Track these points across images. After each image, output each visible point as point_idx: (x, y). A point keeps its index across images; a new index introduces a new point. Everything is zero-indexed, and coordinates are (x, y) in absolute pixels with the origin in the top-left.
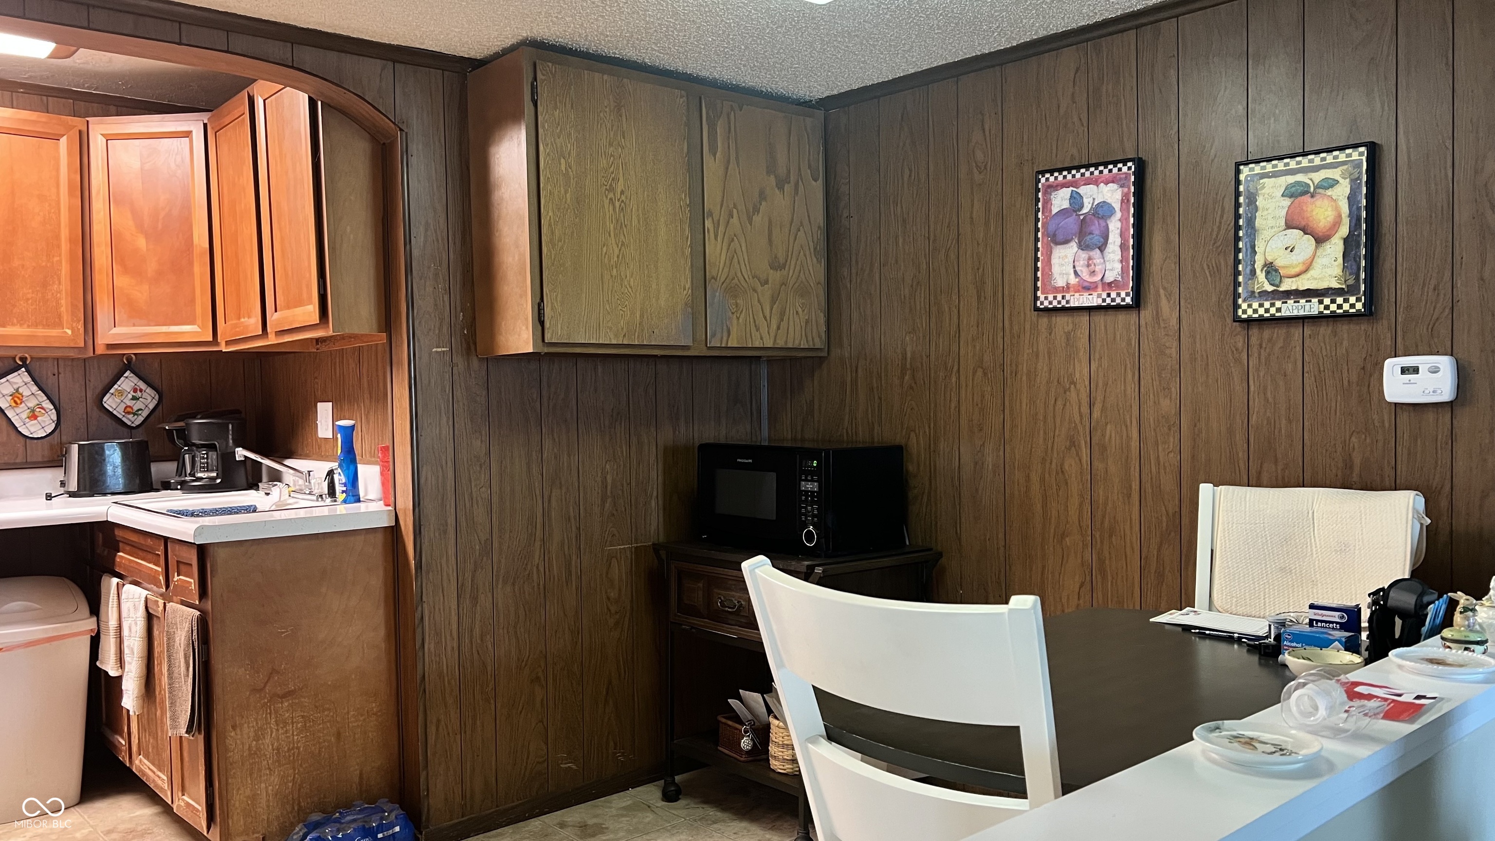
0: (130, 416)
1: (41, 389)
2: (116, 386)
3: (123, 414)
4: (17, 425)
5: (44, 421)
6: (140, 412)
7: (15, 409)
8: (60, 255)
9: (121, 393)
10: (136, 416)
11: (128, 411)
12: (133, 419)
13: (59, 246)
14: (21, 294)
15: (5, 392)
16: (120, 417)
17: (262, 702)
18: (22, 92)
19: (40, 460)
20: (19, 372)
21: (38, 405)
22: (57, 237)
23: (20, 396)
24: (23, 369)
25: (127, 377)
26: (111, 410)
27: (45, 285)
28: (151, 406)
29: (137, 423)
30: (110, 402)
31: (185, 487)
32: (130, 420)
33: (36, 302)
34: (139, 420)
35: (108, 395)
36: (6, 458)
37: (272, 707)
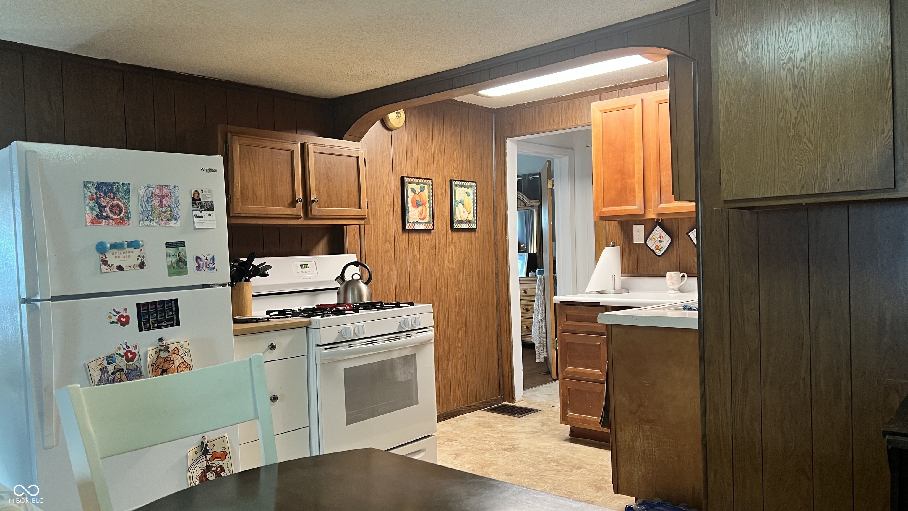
17: (636, 420)
37: (641, 425)
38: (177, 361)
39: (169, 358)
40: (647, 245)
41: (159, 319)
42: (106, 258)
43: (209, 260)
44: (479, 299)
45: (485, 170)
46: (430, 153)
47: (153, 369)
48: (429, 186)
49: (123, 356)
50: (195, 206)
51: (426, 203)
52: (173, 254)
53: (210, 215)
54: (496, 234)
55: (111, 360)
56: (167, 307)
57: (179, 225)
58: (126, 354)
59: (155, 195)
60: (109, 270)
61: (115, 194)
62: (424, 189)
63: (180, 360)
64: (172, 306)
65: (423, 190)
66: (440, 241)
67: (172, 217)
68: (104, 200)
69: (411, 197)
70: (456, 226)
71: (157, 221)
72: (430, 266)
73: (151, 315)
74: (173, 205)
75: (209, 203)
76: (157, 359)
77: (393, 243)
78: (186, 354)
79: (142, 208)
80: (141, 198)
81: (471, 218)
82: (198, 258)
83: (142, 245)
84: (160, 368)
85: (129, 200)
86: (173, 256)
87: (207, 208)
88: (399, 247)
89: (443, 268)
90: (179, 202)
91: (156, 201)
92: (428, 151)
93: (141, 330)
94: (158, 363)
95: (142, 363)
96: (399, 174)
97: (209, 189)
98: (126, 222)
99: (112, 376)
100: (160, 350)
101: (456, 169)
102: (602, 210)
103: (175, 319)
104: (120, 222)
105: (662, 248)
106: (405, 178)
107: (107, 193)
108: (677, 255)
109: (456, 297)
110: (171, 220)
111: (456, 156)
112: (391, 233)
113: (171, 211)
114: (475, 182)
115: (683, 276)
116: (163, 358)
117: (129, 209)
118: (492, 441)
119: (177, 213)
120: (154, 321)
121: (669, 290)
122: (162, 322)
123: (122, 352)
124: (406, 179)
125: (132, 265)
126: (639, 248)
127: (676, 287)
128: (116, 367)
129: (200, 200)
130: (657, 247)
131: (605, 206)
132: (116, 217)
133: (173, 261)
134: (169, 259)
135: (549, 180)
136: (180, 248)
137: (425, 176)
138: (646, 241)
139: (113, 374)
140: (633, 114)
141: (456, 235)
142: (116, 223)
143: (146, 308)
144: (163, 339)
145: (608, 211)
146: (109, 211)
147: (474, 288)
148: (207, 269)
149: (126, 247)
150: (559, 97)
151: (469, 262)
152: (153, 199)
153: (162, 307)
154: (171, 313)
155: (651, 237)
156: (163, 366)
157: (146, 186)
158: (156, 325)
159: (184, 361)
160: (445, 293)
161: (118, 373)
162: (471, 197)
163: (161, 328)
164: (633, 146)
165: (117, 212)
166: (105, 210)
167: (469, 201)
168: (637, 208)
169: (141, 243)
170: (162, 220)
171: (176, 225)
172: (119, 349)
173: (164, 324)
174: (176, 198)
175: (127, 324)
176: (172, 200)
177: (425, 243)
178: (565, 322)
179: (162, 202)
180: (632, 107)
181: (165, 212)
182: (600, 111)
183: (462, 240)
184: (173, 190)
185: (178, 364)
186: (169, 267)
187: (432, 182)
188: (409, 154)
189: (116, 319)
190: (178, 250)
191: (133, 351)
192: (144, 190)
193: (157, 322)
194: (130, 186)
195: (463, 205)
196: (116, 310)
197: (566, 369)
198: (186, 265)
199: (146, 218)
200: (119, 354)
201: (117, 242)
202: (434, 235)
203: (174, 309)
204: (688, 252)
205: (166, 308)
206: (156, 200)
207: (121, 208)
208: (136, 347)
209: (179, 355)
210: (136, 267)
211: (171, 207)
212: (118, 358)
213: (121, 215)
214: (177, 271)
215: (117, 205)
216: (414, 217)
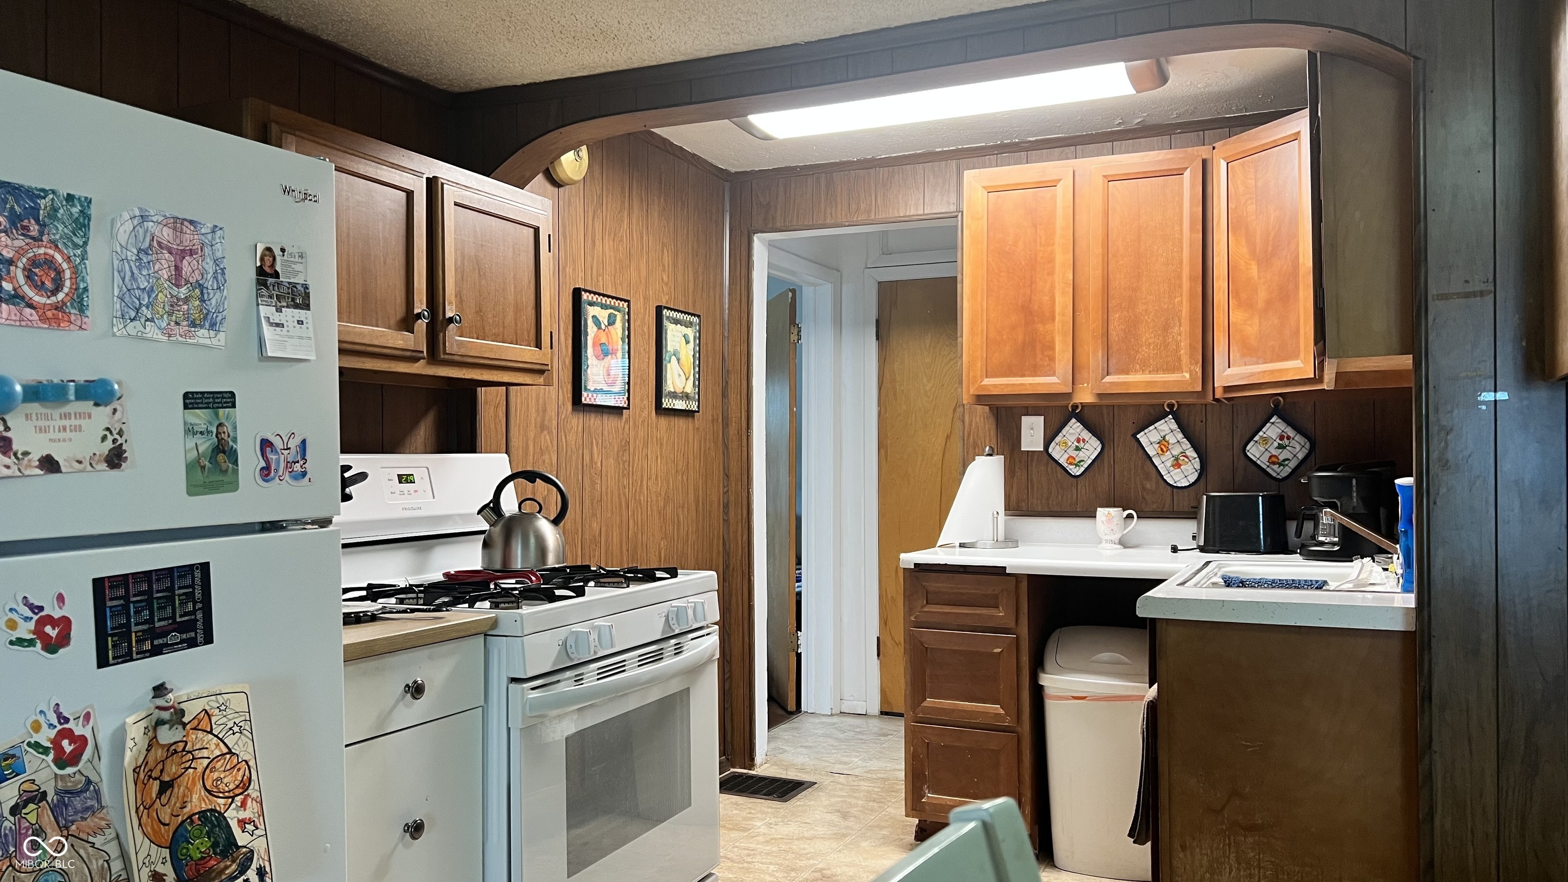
0: (1276, 467)
1: (1186, 436)
2: (1261, 433)
3: (1268, 464)
4: (1163, 474)
5: (1187, 470)
6: (1286, 462)
7: (1161, 457)
8: (1181, 296)
9: (1265, 440)
10: (1282, 467)
11: (1273, 460)
12: (1278, 470)
13: (1180, 286)
14: (1144, 340)
15: (1153, 440)
16: (1265, 467)
17: (1220, 827)
18: (1180, 133)
19: (1186, 510)
20: (1167, 419)
21: (1182, 453)
22: (1180, 277)
23: (1166, 444)
24: (1170, 416)
25: (1273, 423)
26: (1254, 459)
27: (1166, 328)
28: (1301, 456)
29: (1284, 474)
30: (1254, 451)
31: (1304, 551)
32: (1276, 472)
33: (1157, 346)
34: (1285, 472)
35: (1252, 443)
36: (1155, 507)
37: (1232, 838)
38: (205, 753)
39: (181, 745)
40: (1050, 456)
41: (157, 625)
42: (7, 429)
43: (293, 451)
44: (697, 558)
45: (712, 294)
46: (625, 246)
47: (136, 784)
48: (624, 316)
49: (46, 751)
50: (264, 292)
51: (617, 350)
52: (203, 427)
53: (300, 322)
54: (726, 424)
55: (9, 767)
56: (180, 588)
57: (222, 343)
58: (56, 742)
59: (159, 243)
60: (14, 471)
61: (42, 226)
62: (615, 320)
63: (213, 747)
64: (192, 586)
65: (614, 323)
66: (637, 432)
67: (205, 318)
68: (9, 242)
69: (593, 335)
70: (667, 403)
71: (164, 325)
72: (619, 485)
73: (135, 612)
74: (210, 283)
75: (299, 287)
76: (148, 750)
77: (555, 432)
78: (236, 729)
79: (123, 281)
80: (119, 250)
81: (689, 389)
82: (266, 444)
83: (118, 395)
84: (155, 779)
85: (85, 252)
86: (201, 433)
87: (293, 300)
88: (566, 441)
89: (641, 491)
90: (223, 274)
91: (164, 266)
92: (621, 241)
93: (102, 663)
94: (151, 764)
95: (104, 766)
96: (570, 283)
97: (299, 248)
98: (73, 318)
99: (12, 819)
100: (160, 723)
101: (667, 284)
102: (983, 383)
103: (200, 624)
104: (56, 318)
105: (1083, 461)
106: (583, 293)
107: (20, 218)
108: (1109, 476)
109: (660, 553)
110: (202, 327)
111: (667, 259)
112: (552, 412)
113: (203, 301)
114: (699, 316)
115: (1130, 516)
116: (163, 746)
117: (83, 280)
118: (771, 863)
119: (217, 306)
120: (143, 631)
121: (1101, 542)
122: (165, 634)
123: (45, 737)
124: (585, 296)
125: (86, 455)
126: (1032, 461)
127: (1117, 537)
128: (25, 787)
129: (276, 275)
130: (1071, 460)
131: (989, 374)
132: (43, 300)
133: (201, 449)
134: (191, 443)
135: (792, 327)
136: (221, 411)
137: (616, 294)
138: (1047, 446)
139: (14, 810)
140: (1054, 197)
141: (663, 421)
142: (43, 319)
143: (121, 592)
144: (168, 686)
145: (995, 386)
146: (21, 280)
147: (690, 532)
148: (287, 477)
149: (72, 397)
150: (873, 160)
151: (682, 478)
152: (154, 257)
153: (166, 590)
154: (190, 607)
155: (1058, 439)
156: (162, 771)
157: (137, 213)
158: (147, 646)
159: (225, 750)
160: (642, 543)
161: (31, 806)
162: (691, 345)
163: (161, 653)
164: (1051, 260)
165: (49, 284)
166: (9, 272)
167: (687, 352)
168: (1058, 381)
169: (116, 387)
170: (177, 323)
171: (215, 341)
172: (37, 727)
173: (169, 640)
174: (216, 261)
175: (62, 646)
176: (206, 267)
177: (611, 436)
178: (923, 607)
179: (178, 269)
180: (1053, 184)
181: (186, 300)
182: (984, 188)
183: (673, 432)
184: (209, 236)
185: (207, 761)
186: (190, 467)
187: (629, 306)
188: (589, 243)
189: (30, 632)
190: (217, 415)
191: (78, 731)
192: (129, 226)
193: (153, 634)
194: (92, 206)
195: (678, 360)
196: (32, 600)
197: (924, 704)
198: (236, 462)
199: (133, 314)
200: (36, 746)
201: (43, 378)
202: (627, 421)
203: (198, 594)
204: (1133, 471)
205: (177, 592)
206: (163, 262)
207: (59, 272)
208: (87, 716)
209: (211, 732)
210: (98, 462)
211: (201, 287)
212: (32, 760)
213: (61, 296)
214: (211, 479)
215: (49, 263)
216: (596, 378)
